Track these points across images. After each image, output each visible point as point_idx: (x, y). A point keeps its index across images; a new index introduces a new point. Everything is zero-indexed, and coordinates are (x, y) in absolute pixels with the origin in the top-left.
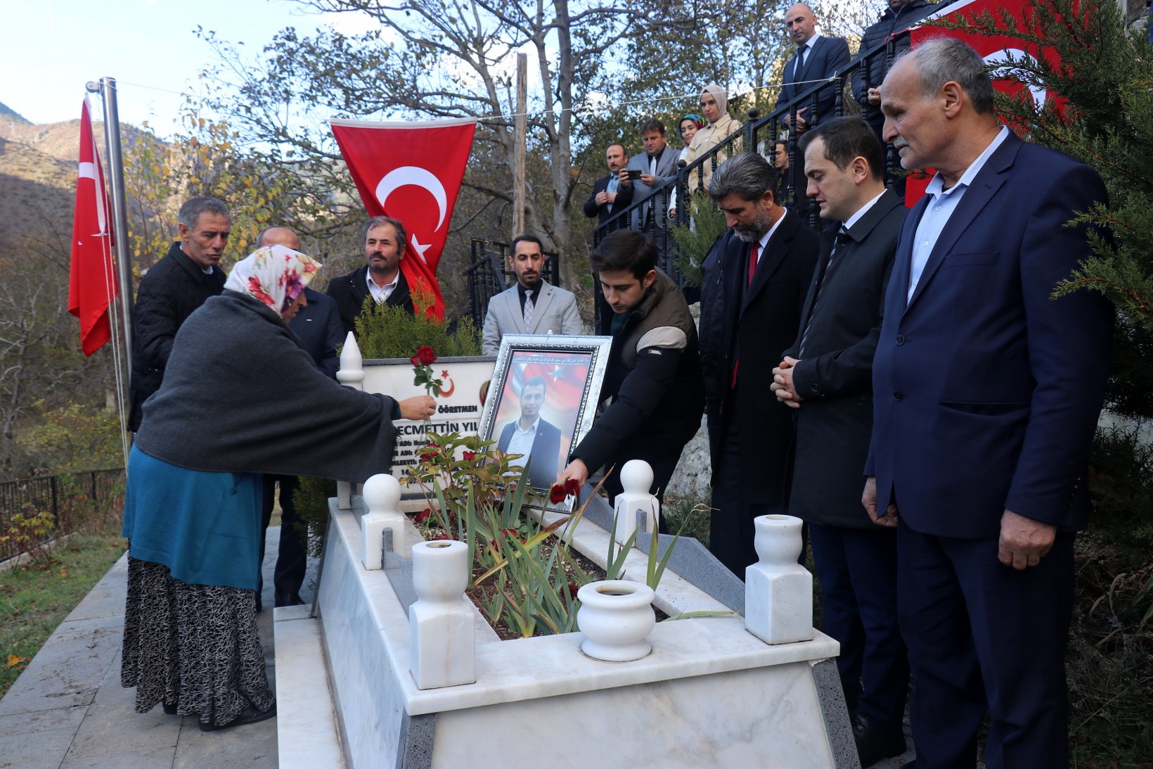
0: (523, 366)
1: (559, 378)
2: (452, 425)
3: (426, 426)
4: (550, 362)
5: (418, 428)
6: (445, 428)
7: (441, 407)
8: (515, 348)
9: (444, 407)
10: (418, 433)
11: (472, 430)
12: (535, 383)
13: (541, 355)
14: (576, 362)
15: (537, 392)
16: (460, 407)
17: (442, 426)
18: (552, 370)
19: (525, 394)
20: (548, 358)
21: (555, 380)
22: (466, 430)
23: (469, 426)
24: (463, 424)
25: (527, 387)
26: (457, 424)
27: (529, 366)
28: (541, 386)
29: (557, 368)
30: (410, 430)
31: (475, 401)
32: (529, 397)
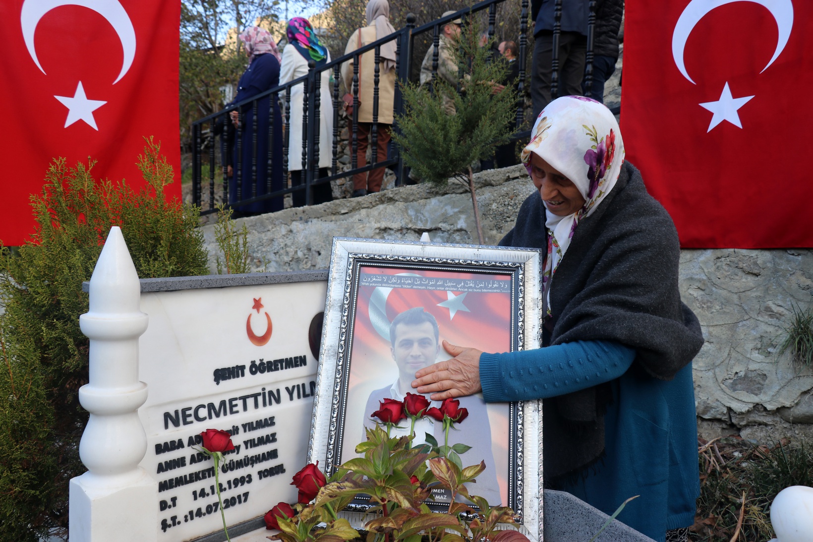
0: (385, 292)
1: (459, 313)
2: (271, 393)
3: (231, 401)
4: (435, 285)
5: (217, 406)
6: (260, 399)
7: (253, 364)
8: (362, 262)
9: (258, 363)
10: (218, 415)
11: (299, 397)
12: (414, 320)
13: (417, 274)
14: (486, 288)
15: (422, 335)
16: (281, 361)
17: (255, 396)
18: (443, 299)
19: (400, 338)
20: (430, 279)
21: (452, 315)
22: (291, 399)
23: (296, 389)
24: (287, 389)
25: (401, 327)
26: (278, 391)
27: (395, 291)
28: (428, 326)
29: (451, 296)
30: (203, 413)
31: (303, 349)
32: (408, 343)
